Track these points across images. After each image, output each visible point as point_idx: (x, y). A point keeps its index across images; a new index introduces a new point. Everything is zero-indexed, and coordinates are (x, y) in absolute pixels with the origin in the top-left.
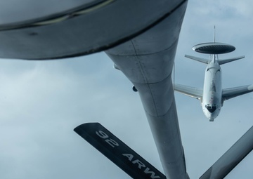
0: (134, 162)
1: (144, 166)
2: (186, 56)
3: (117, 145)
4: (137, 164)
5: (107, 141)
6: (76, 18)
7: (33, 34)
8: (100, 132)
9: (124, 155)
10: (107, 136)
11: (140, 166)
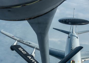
0: (31, 59)
1: (34, 61)
2: (53, 28)
3: (26, 53)
4: (32, 60)
5: (22, 52)
6: (24, 6)
7: (9, 11)
8: (20, 48)
9: (28, 57)
10: (22, 50)
11: (33, 61)
